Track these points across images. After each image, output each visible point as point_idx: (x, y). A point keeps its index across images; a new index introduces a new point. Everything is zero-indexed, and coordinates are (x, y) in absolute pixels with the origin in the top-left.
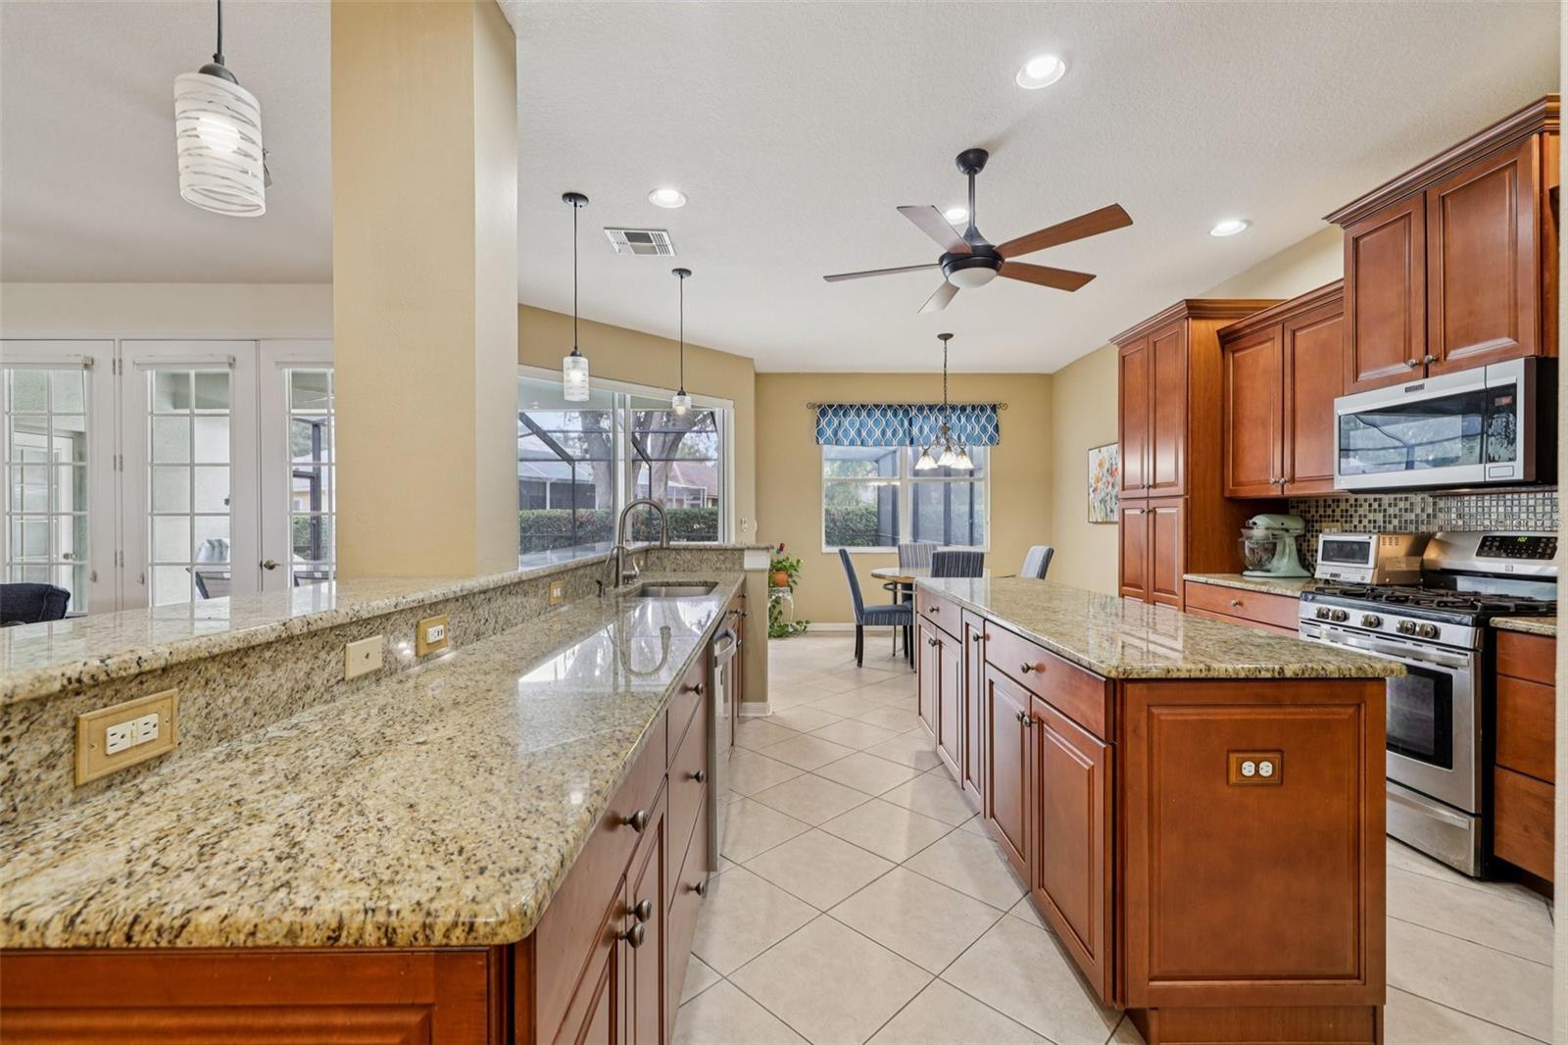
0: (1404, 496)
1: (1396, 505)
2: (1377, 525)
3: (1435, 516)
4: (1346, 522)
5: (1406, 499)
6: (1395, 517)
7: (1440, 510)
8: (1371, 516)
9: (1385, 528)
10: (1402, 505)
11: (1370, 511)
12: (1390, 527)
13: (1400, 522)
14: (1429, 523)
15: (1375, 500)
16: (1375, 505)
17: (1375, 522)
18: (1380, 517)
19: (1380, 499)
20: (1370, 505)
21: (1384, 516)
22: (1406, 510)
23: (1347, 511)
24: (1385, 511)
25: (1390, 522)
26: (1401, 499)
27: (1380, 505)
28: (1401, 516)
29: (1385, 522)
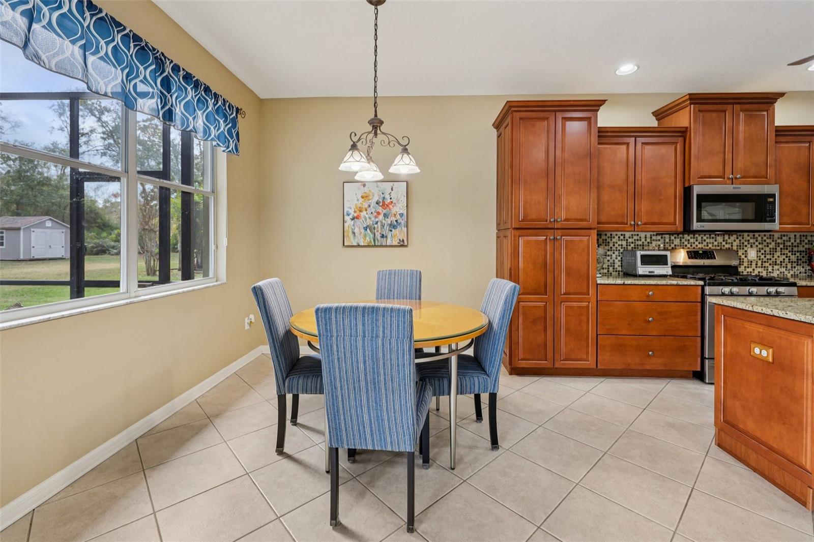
1: (632, 238)
2: (623, 247)
3: (651, 243)
4: (606, 245)
5: (638, 235)
6: (632, 243)
7: (654, 240)
8: (620, 243)
9: (627, 248)
10: (635, 237)
11: (619, 240)
12: (630, 248)
13: (635, 245)
14: (649, 246)
15: (622, 235)
16: (622, 237)
17: (622, 245)
18: (624, 243)
19: (624, 235)
20: (619, 237)
21: (627, 243)
22: (638, 240)
23: (606, 240)
24: (627, 240)
25: (630, 245)
26: (635, 235)
27: (624, 238)
28: (635, 243)
29: (627, 245)
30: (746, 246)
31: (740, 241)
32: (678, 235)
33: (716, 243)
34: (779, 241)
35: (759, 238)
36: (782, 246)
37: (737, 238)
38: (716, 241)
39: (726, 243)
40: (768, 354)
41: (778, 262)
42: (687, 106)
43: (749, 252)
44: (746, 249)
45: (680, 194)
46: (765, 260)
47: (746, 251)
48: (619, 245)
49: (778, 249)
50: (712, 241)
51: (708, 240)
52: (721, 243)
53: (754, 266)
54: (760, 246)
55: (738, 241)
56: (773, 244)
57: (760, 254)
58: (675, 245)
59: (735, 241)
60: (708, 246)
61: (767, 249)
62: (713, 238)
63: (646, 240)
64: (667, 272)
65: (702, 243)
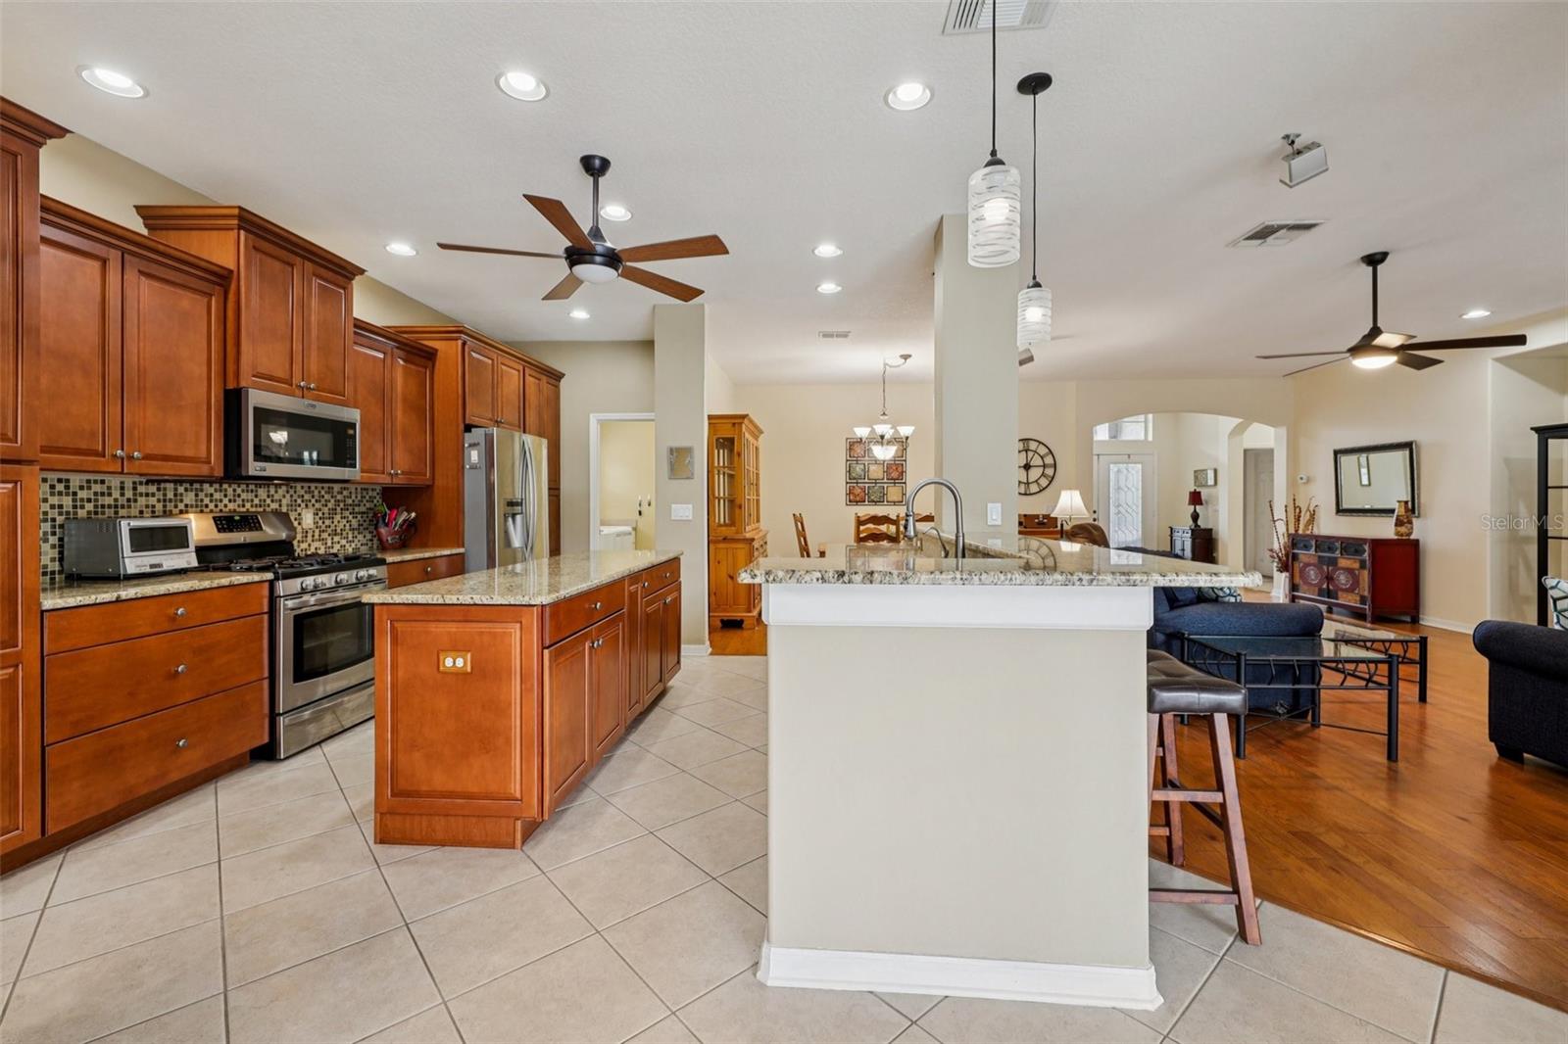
0: (99, 477)
1: (89, 488)
2: (64, 510)
3: (136, 501)
5: (103, 482)
6: (89, 500)
7: (141, 495)
8: (55, 500)
9: (76, 513)
10: (97, 488)
11: (52, 494)
12: (82, 513)
13: (96, 506)
14: (129, 507)
15: (60, 481)
16: (60, 487)
17: (61, 506)
18: (67, 501)
19: (68, 481)
20: (52, 487)
21: (74, 500)
22: (103, 494)
24: (75, 494)
25: (82, 507)
26: (96, 482)
27: (67, 487)
28: (96, 500)
29: (75, 507)
30: (300, 506)
31: (291, 496)
32: (191, 485)
33: (256, 501)
34: (339, 497)
35: (316, 493)
36: (342, 505)
37: (288, 492)
38: (256, 496)
39: (272, 501)
40: (465, 663)
41: (339, 531)
42: (232, 229)
43: (303, 516)
44: (299, 509)
45: (217, 401)
46: (323, 528)
47: (299, 514)
48: (52, 507)
49: (338, 509)
50: (250, 496)
51: (244, 496)
52: (265, 501)
53: (310, 538)
54: (317, 505)
55: (288, 496)
56: (332, 501)
57: (317, 518)
58: (186, 506)
59: (284, 496)
60: (244, 506)
61: (326, 510)
62: (252, 491)
63: (122, 495)
64: (189, 563)
65: (235, 501)
